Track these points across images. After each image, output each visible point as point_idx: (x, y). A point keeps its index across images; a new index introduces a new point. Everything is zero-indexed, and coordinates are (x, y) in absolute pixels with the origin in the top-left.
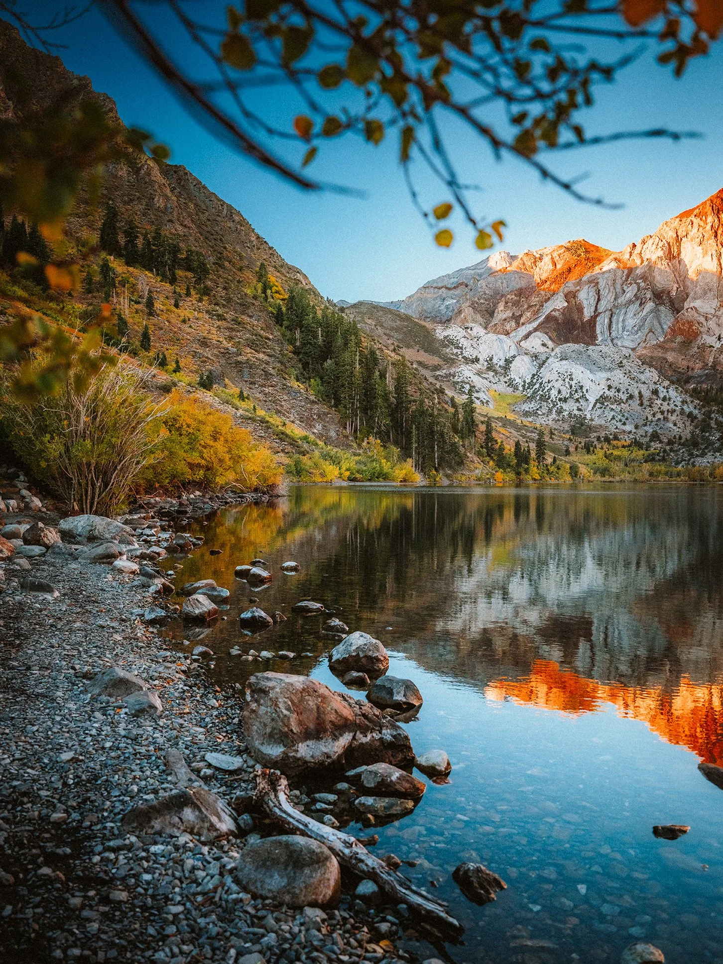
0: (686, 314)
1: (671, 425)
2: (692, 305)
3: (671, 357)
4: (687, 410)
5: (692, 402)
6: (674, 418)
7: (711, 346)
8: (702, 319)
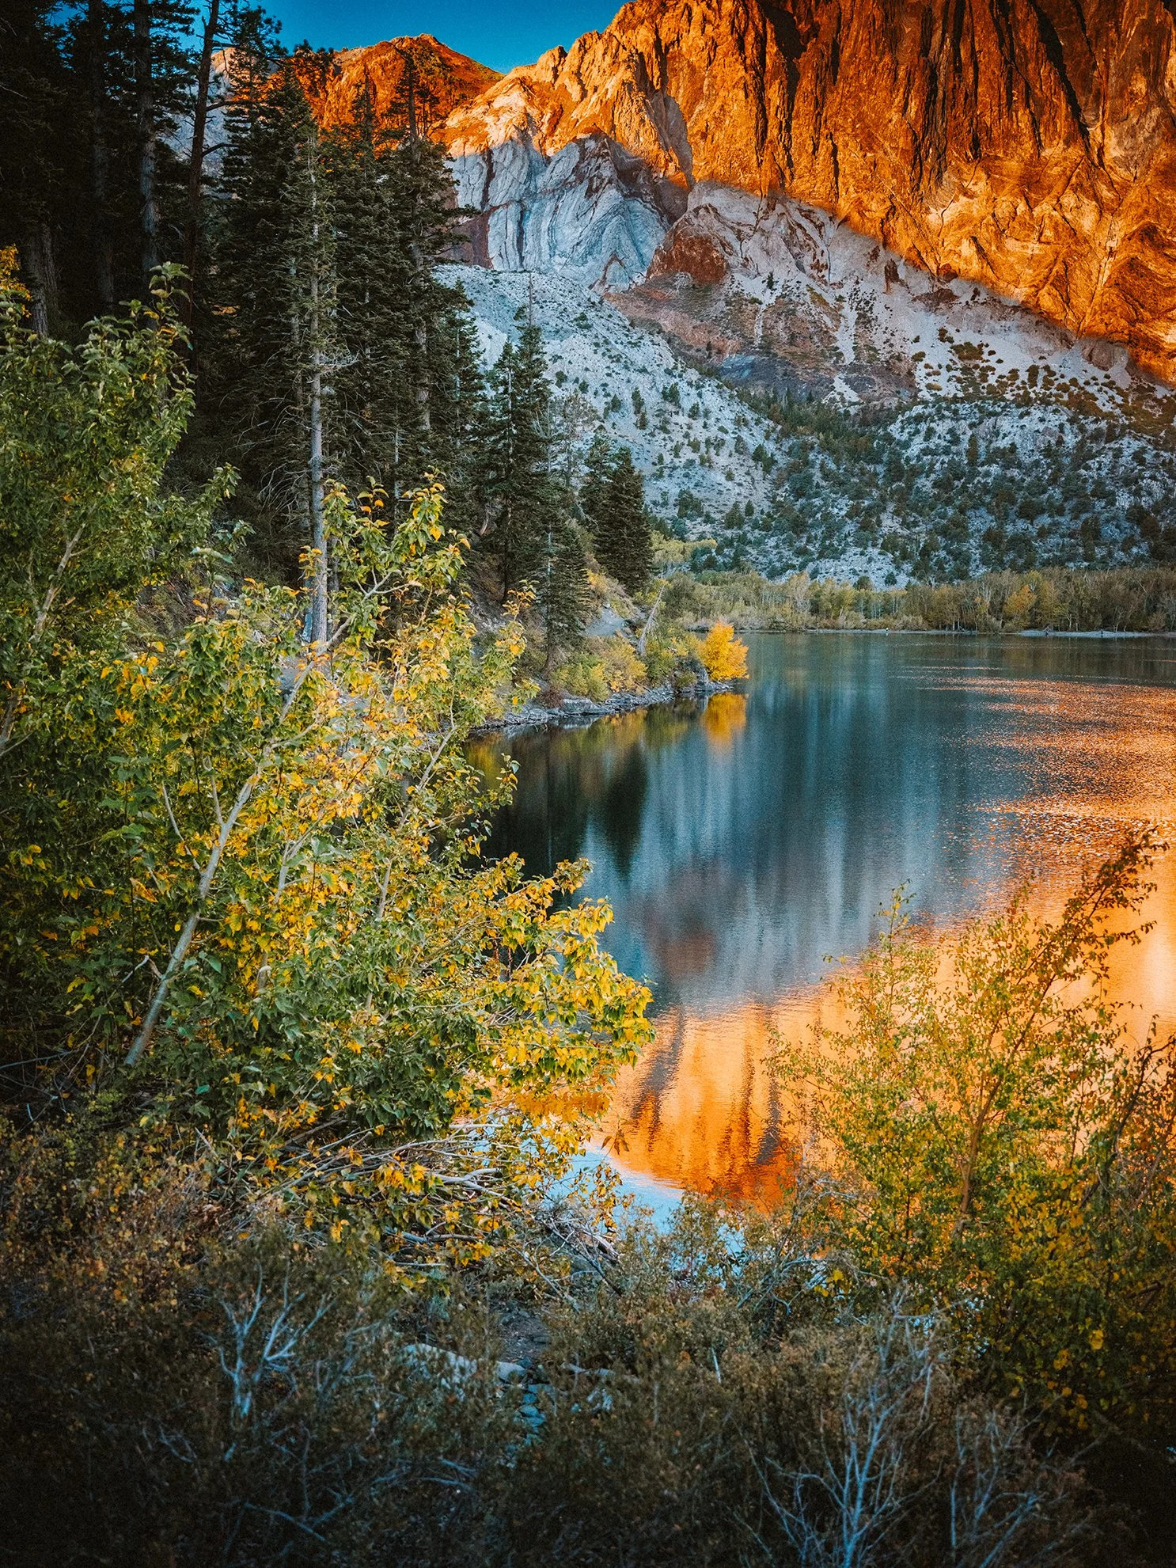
0: (693, 221)
1: (720, 478)
2: (704, 201)
3: (666, 320)
4: (749, 442)
5: (758, 422)
6: (722, 460)
7: (755, 301)
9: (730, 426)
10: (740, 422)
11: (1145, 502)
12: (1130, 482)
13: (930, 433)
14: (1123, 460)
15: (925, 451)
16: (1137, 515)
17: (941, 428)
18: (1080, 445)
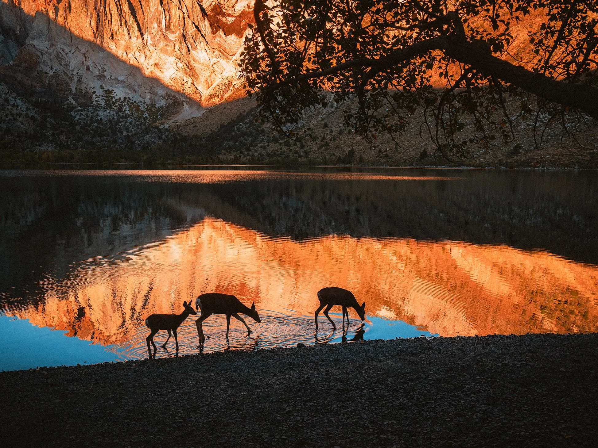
0: (27, 48)
1: (19, 124)
2: (31, 42)
3: (19, 76)
4: (30, 115)
5: (34, 109)
6: (21, 119)
7: (46, 73)
8: (39, 54)
9: (24, 110)
10: (27, 109)
11: (130, 134)
12: (127, 129)
13: (81, 114)
14: (127, 123)
15: (79, 119)
16: (127, 137)
17: (84, 113)
18: (118, 119)
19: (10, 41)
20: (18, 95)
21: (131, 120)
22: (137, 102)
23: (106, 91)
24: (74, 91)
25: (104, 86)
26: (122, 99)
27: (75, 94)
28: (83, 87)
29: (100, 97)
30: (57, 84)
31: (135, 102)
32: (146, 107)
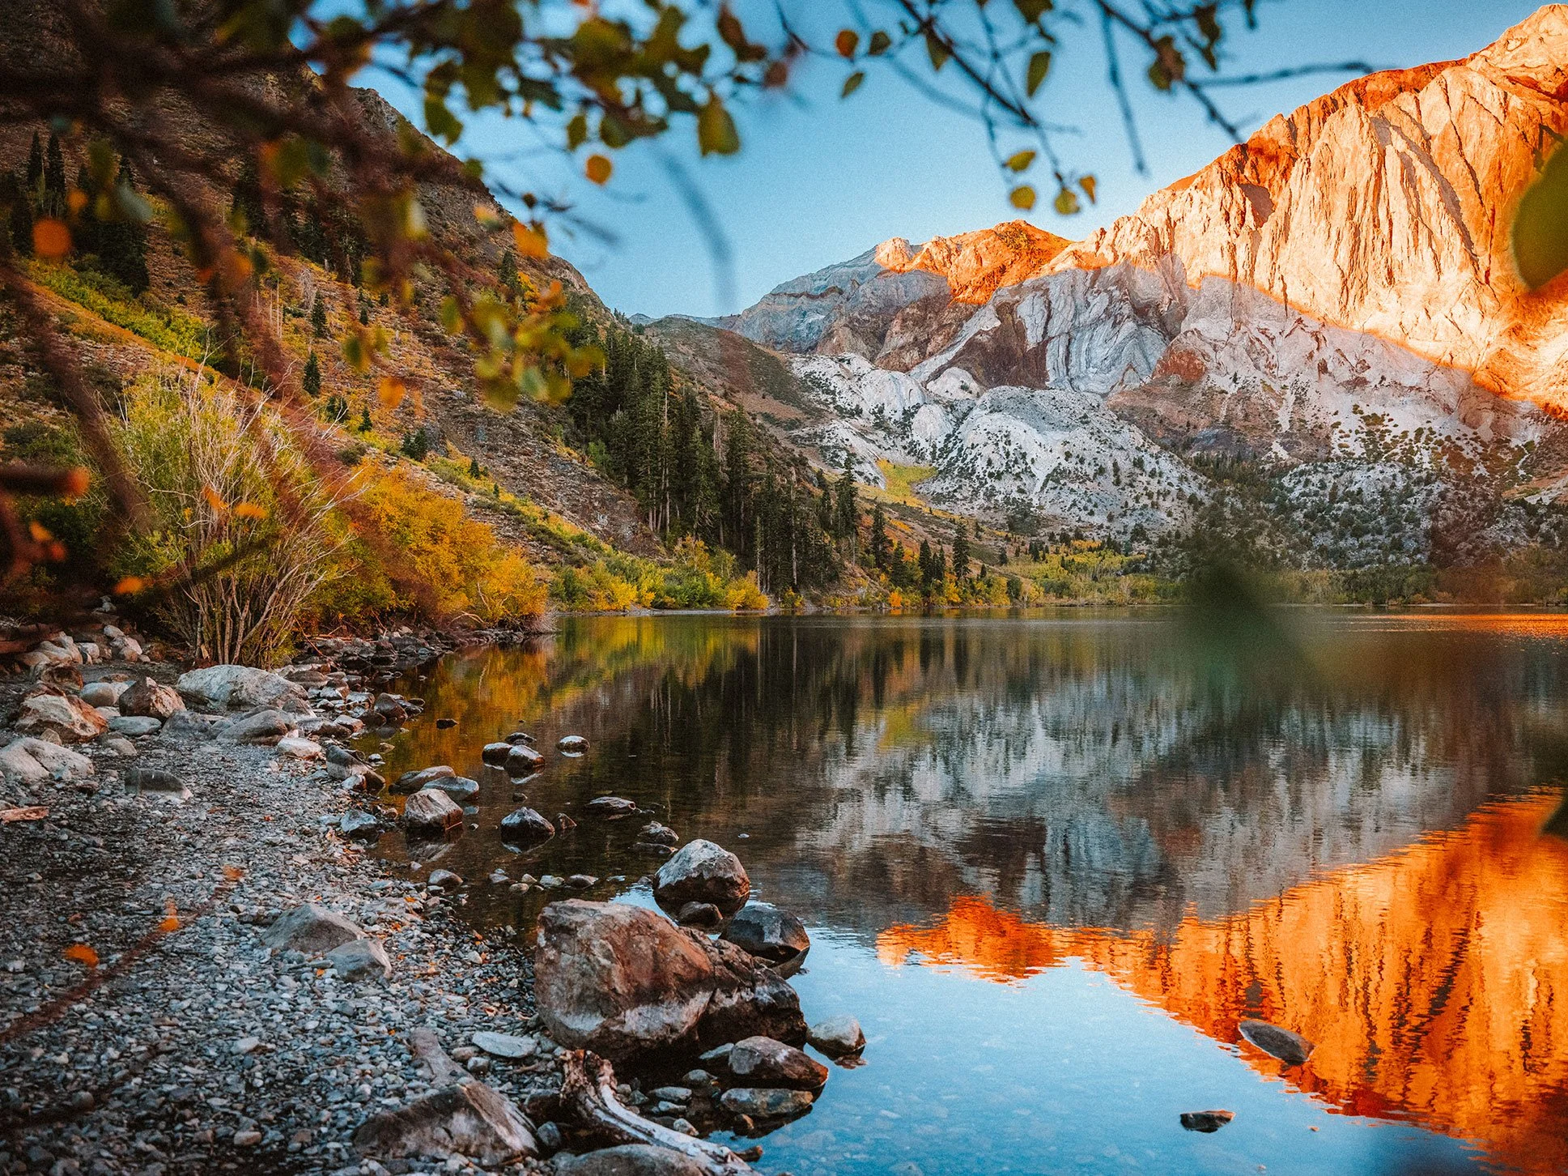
0: (1184, 340)
1: (1164, 515)
2: (1193, 326)
3: (1161, 408)
4: (1188, 492)
5: (1195, 478)
6: (1167, 504)
7: (1223, 392)
8: (1208, 349)
9: (1175, 481)
10: (1183, 479)
11: (1441, 524)
12: (1433, 512)
13: (1307, 482)
14: (1432, 498)
15: (1303, 494)
16: (1432, 534)
17: (1315, 479)
18: (1407, 487)
19: (1147, 331)
20: (1164, 448)
21: (1443, 487)
22: (1453, 439)
23: (1366, 419)
24: (1286, 427)
25: (1363, 406)
26: (1412, 436)
27: (1287, 435)
28: (1308, 414)
29: (1353, 435)
30: (1247, 415)
31: (1448, 438)
32: (1480, 449)
